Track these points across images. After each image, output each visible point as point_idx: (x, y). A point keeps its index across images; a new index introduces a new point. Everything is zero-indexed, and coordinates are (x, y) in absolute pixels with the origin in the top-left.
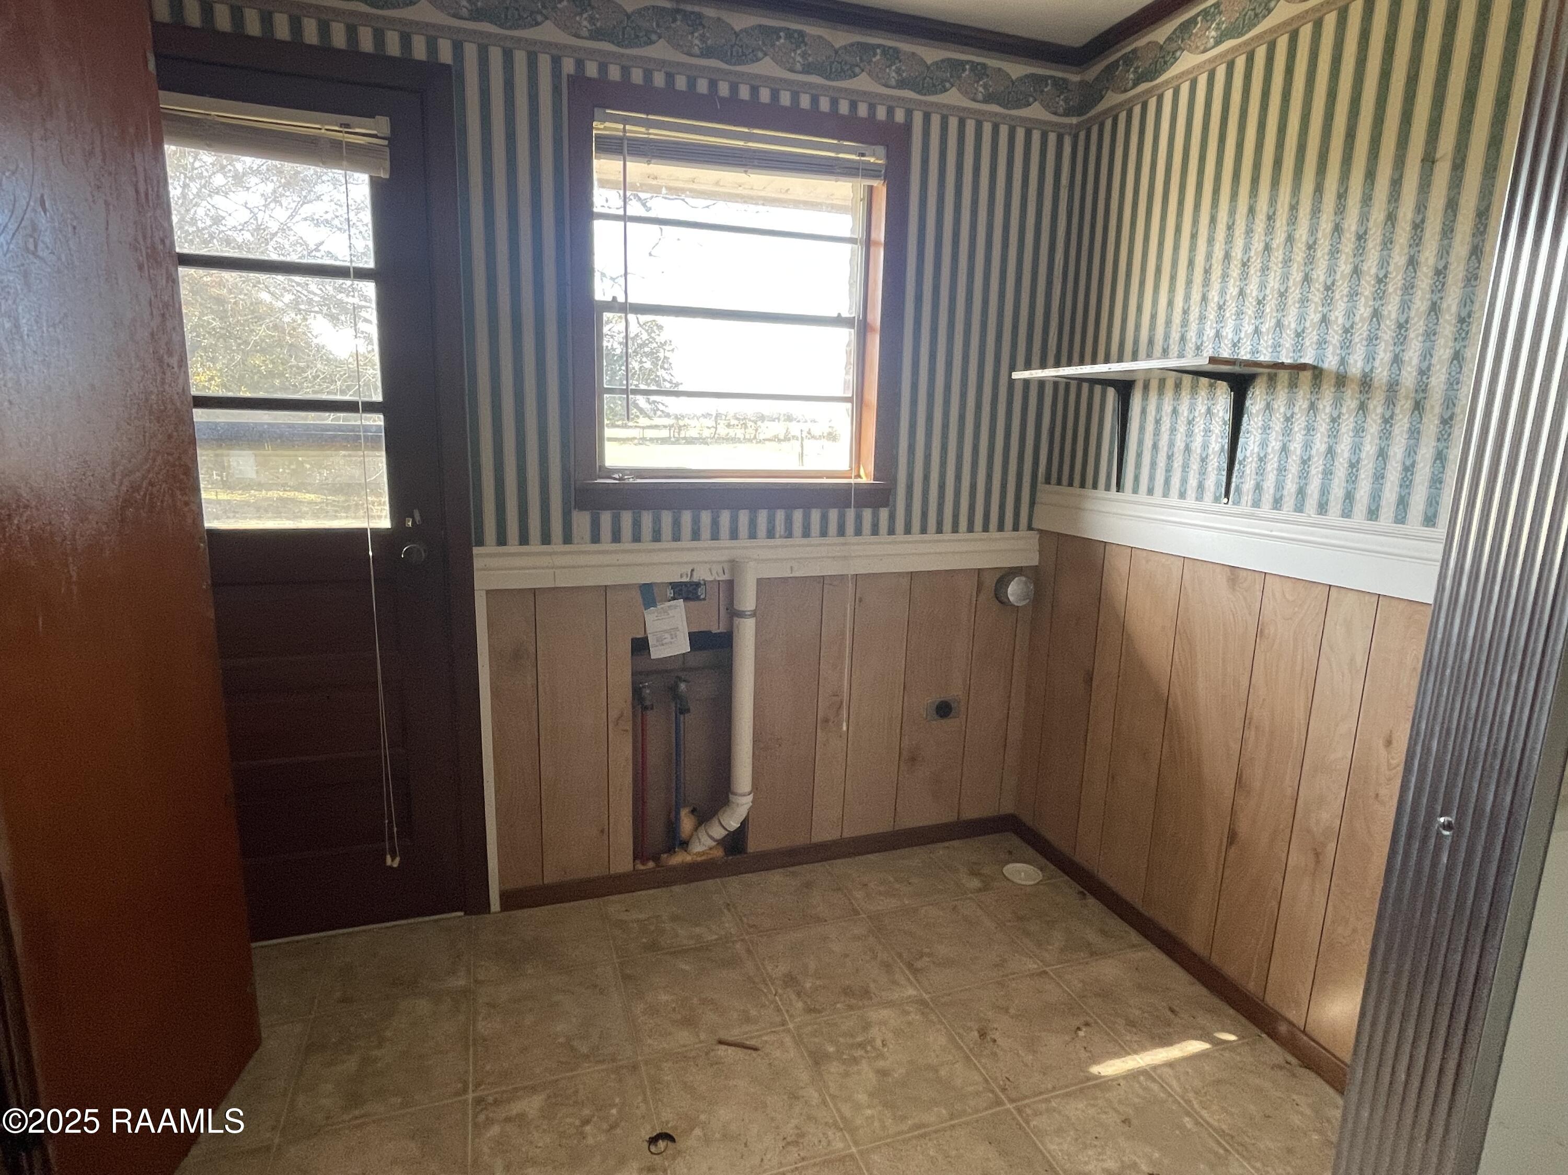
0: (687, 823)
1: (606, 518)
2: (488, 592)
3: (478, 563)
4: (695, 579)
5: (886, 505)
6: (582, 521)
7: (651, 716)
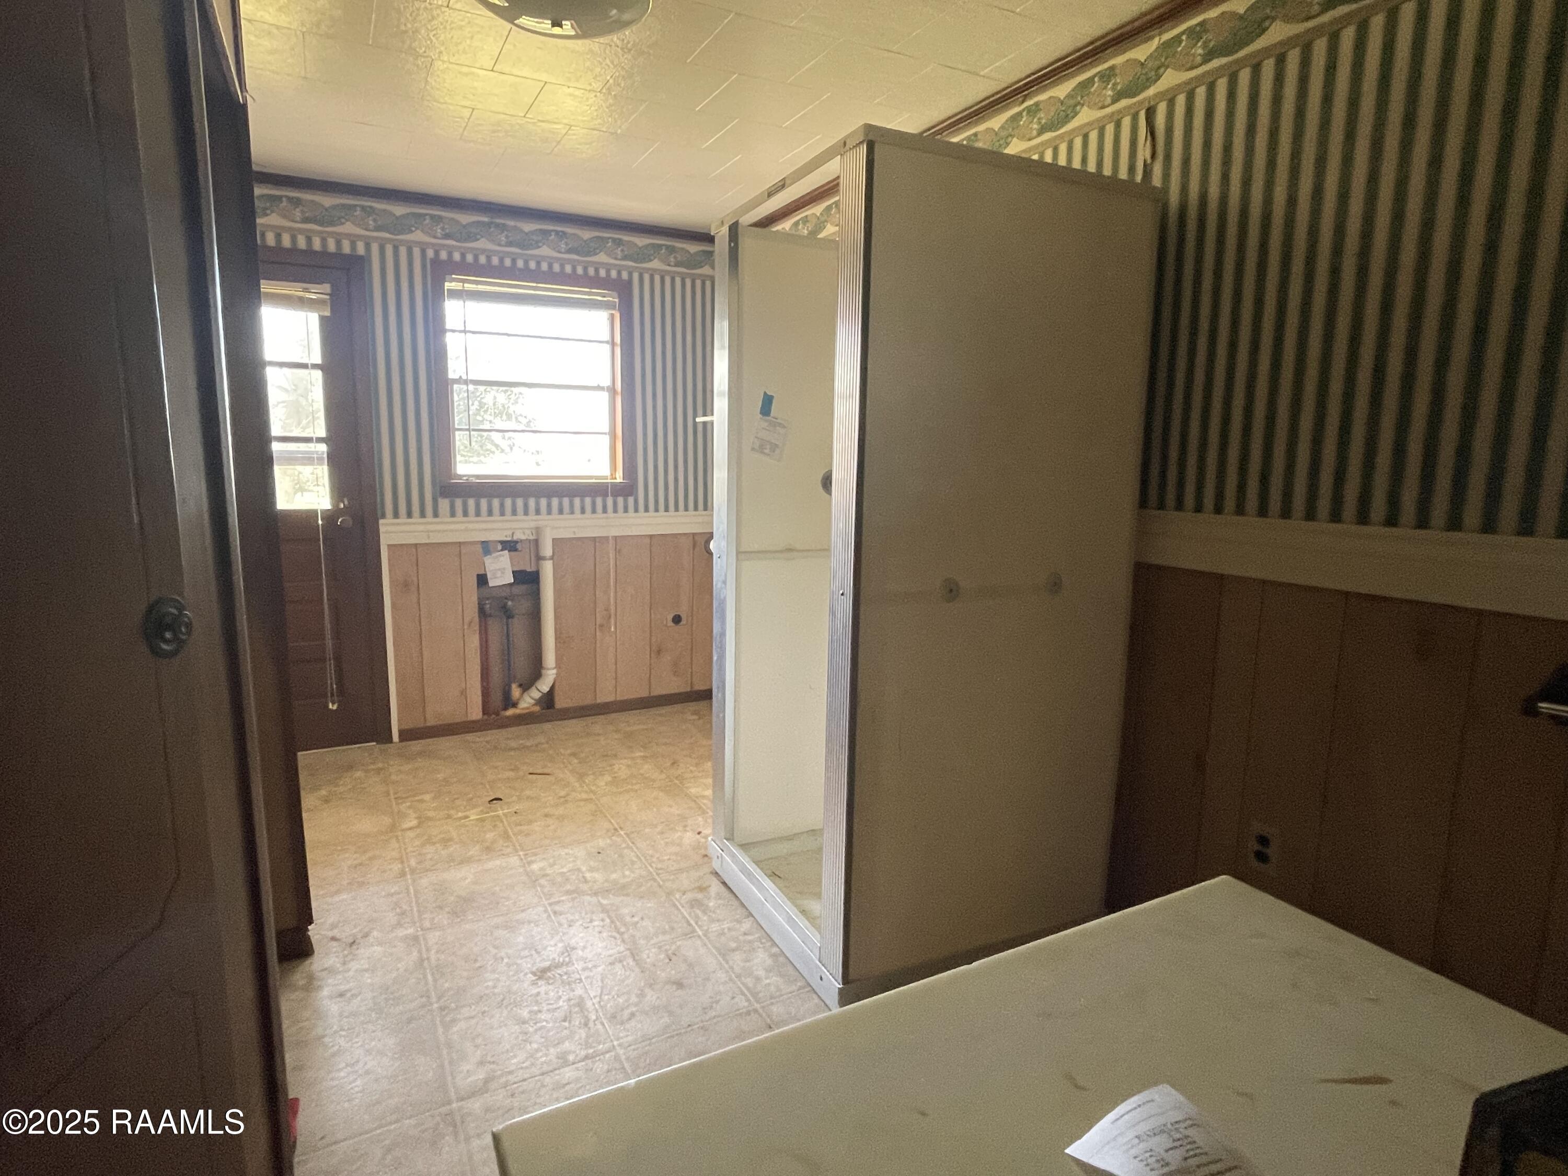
0: (516, 692)
1: (459, 502)
2: (389, 545)
3: (382, 529)
4: (515, 538)
5: (631, 495)
6: (444, 504)
7: (490, 621)
